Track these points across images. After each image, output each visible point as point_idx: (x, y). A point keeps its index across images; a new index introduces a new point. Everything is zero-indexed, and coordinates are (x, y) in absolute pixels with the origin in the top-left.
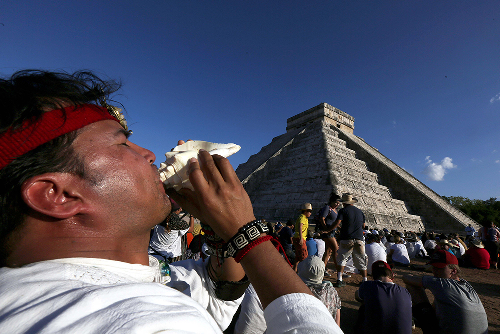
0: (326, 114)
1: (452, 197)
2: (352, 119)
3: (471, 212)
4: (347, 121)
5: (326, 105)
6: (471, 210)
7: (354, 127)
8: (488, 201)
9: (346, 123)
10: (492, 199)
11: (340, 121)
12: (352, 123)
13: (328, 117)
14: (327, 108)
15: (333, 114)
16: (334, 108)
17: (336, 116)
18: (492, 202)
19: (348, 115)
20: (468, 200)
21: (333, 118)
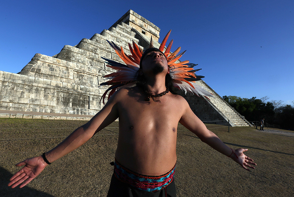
0: (130, 20)
1: (230, 96)
2: (158, 29)
3: (239, 105)
4: (153, 30)
5: (131, 12)
6: (239, 104)
7: (159, 37)
8: (251, 99)
9: (151, 31)
10: (253, 98)
11: (146, 29)
12: (158, 33)
13: (132, 22)
14: (133, 15)
15: (139, 22)
16: (140, 17)
17: (142, 24)
18: (253, 100)
19: (154, 26)
20: (240, 98)
21: (139, 25)
